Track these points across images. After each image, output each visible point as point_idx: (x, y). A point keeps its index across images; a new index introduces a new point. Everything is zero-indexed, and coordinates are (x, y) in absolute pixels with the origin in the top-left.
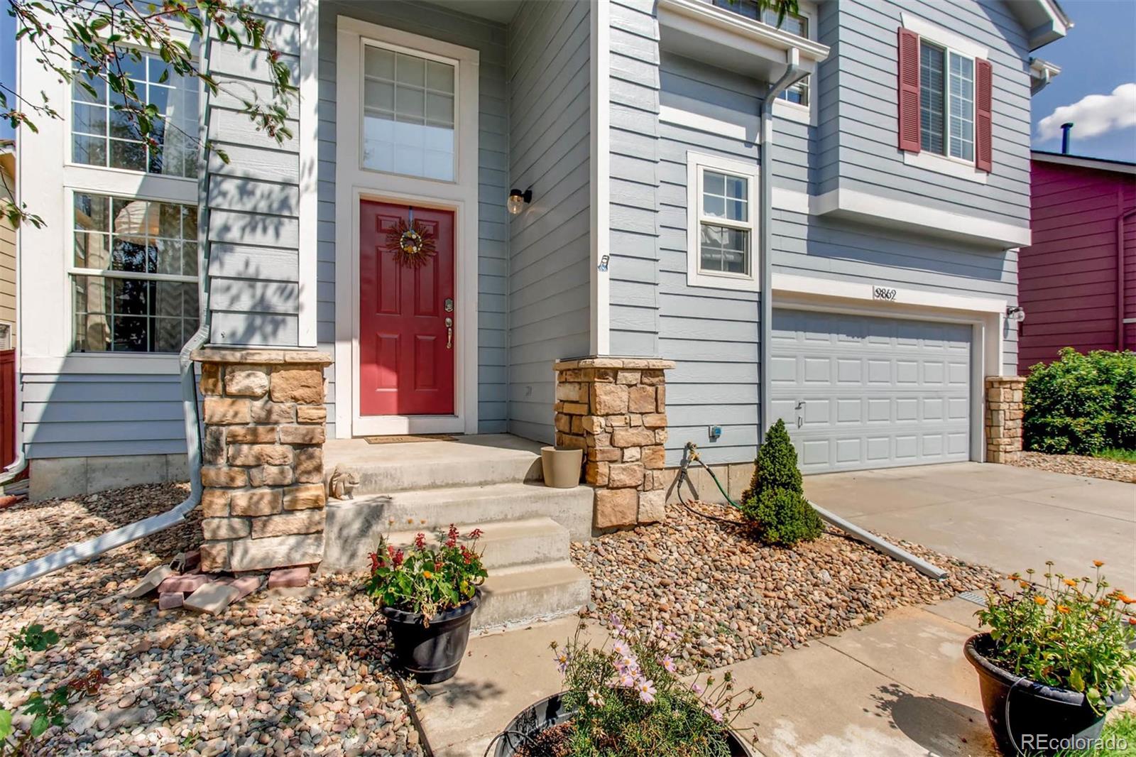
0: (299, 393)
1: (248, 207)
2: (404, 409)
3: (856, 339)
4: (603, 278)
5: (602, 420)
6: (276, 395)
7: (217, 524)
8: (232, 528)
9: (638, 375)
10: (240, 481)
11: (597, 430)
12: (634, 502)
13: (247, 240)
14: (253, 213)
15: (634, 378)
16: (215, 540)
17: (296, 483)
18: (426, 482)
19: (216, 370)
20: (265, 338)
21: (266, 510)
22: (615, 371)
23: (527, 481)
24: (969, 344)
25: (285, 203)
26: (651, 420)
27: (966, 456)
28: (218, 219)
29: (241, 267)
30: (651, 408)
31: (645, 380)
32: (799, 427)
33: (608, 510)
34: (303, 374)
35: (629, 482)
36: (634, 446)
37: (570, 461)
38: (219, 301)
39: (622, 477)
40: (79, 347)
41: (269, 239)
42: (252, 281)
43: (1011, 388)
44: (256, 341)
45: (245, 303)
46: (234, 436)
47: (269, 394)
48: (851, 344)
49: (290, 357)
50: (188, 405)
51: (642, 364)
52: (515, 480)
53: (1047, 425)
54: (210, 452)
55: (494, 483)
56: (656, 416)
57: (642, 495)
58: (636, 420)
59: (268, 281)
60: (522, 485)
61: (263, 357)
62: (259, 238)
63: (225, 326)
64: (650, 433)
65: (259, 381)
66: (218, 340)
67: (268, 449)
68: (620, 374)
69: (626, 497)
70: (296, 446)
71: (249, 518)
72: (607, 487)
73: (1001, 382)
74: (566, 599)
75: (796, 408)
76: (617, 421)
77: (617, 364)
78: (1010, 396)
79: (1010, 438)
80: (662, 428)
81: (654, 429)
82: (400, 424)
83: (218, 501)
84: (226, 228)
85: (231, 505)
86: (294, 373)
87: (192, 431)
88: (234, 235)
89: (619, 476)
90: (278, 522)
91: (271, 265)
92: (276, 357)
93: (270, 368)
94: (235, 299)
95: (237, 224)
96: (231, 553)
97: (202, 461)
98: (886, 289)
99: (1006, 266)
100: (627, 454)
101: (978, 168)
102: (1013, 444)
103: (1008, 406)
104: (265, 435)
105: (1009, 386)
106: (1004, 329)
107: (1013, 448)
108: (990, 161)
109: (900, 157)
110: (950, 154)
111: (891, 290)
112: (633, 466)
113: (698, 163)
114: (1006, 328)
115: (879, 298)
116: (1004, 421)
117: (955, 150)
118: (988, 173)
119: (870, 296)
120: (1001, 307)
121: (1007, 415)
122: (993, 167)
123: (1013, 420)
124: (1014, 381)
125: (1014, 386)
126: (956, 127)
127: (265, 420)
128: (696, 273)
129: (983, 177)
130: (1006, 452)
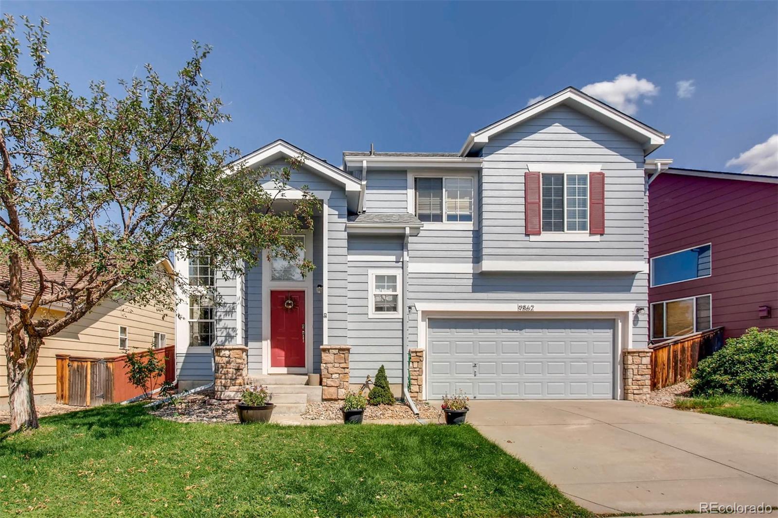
0: (236, 356)
1: (225, 310)
2: (287, 366)
3: (515, 331)
4: (325, 320)
5: (324, 365)
6: (231, 356)
7: (218, 388)
8: (221, 388)
9: (337, 351)
10: (223, 377)
11: (322, 368)
12: (336, 391)
13: (225, 318)
14: (226, 312)
15: (336, 351)
16: (218, 391)
17: (236, 379)
18: (274, 383)
19: (218, 350)
20: (229, 342)
21: (229, 385)
22: (329, 350)
23: (305, 385)
24: (612, 330)
25: (233, 308)
26: (343, 365)
27: (610, 396)
28: (218, 314)
29: (223, 325)
30: (343, 361)
31: (341, 352)
32: (475, 375)
33: (326, 393)
34: (237, 351)
35: (333, 385)
36: (336, 373)
37: (316, 377)
38: (219, 334)
39: (332, 383)
40: (191, 345)
41: (230, 318)
42: (226, 328)
43: (639, 356)
44: (227, 343)
45: (224, 334)
46: (222, 366)
47: (229, 357)
48: (512, 334)
49: (234, 347)
50: (213, 359)
51: (338, 347)
52: (302, 384)
53: (712, 381)
54: (217, 370)
55: (295, 384)
56: (345, 364)
57: (339, 390)
58: (337, 365)
59: (229, 328)
60: (304, 386)
61: (228, 347)
62: (227, 318)
63: (220, 340)
65: (227, 353)
66: (219, 343)
67: (229, 370)
68: (330, 351)
69: (333, 390)
70: (236, 369)
71: (225, 387)
72: (326, 386)
73: (629, 353)
74: (297, 411)
76: (329, 365)
77: (329, 347)
78: (640, 361)
79: (639, 385)
80: (348, 368)
81: (344, 368)
82: (284, 370)
83: (219, 381)
84: (220, 316)
85: (221, 382)
86: (235, 351)
87: (213, 364)
88: (222, 317)
89: (329, 382)
90: (232, 388)
91: (230, 324)
92: (231, 347)
93: (230, 350)
94: (222, 333)
95: (223, 314)
96: (221, 395)
97: (215, 372)
98: (527, 305)
99: (635, 283)
100: (333, 376)
101: (591, 234)
102: (642, 390)
103: (637, 366)
104: (229, 366)
105: (637, 354)
106: (634, 321)
107: (641, 392)
108: (603, 227)
109: (527, 238)
110: (568, 230)
111: (530, 305)
112: (336, 380)
113: (373, 273)
114: (636, 320)
115: (522, 310)
116: (632, 375)
117: (572, 227)
118: (602, 234)
119: (516, 310)
120: (630, 308)
121: (636, 372)
122: (607, 230)
123: (642, 375)
124: (641, 352)
125: (641, 355)
126: (572, 214)
127: (229, 362)
128: (372, 313)
129: (597, 238)
130: (634, 394)
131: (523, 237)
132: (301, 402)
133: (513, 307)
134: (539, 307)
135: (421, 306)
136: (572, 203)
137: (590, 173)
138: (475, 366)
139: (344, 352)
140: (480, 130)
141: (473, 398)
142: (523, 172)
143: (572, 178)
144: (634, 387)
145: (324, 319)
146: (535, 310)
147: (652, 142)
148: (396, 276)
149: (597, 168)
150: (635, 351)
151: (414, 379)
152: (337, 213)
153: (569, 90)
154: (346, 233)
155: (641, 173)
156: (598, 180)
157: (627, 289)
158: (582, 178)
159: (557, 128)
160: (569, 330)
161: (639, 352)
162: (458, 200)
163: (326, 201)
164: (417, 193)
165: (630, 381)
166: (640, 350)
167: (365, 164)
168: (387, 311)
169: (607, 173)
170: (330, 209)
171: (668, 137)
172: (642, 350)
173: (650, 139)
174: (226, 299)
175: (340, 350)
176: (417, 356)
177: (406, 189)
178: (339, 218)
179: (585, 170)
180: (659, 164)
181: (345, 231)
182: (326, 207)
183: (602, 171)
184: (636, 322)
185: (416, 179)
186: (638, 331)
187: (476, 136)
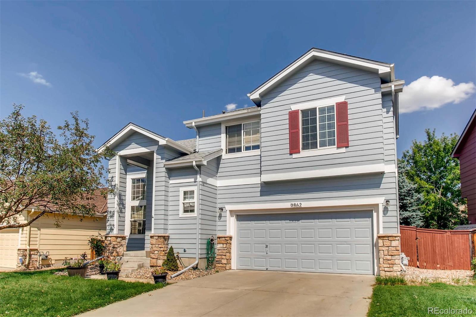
0: (113, 240)
3: (294, 222)
5: (151, 246)
6: (111, 240)
7: (105, 258)
9: (157, 237)
10: (108, 252)
12: (156, 261)
13: (110, 220)
14: (111, 216)
15: (157, 238)
17: (113, 253)
19: (106, 237)
21: (110, 256)
25: (114, 214)
27: (371, 272)
29: (109, 223)
31: (159, 238)
32: (267, 254)
33: (152, 262)
35: (155, 257)
36: (157, 251)
38: (107, 228)
39: (154, 256)
41: (112, 219)
42: (110, 225)
43: (388, 240)
44: (110, 233)
45: (110, 228)
46: (107, 246)
48: (294, 224)
49: (112, 235)
54: (105, 248)
57: (158, 260)
58: (157, 246)
59: (112, 225)
61: (110, 235)
63: (108, 231)
64: (160, 248)
65: (109, 238)
66: (107, 233)
67: (110, 248)
68: (154, 237)
70: (113, 248)
71: (108, 257)
72: (152, 258)
75: (266, 247)
76: (153, 246)
84: (108, 218)
85: (106, 255)
90: (111, 258)
91: (112, 223)
93: (111, 237)
98: (296, 203)
99: (384, 180)
100: (155, 252)
101: (338, 147)
102: (392, 268)
103: (387, 248)
104: (110, 246)
105: (387, 238)
106: (384, 211)
107: (391, 269)
108: (348, 141)
109: (291, 156)
110: (320, 147)
111: (299, 203)
112: (156, 255)
113: (182, 190)
114: (386, 210)
115: (293, 207)
116: (383, 256)
117: (323, 144)
118: (347, 147)
119: (290, 207)
120: (380, 201)
121: (386, 253)
122: (351, 144)
123: (392, 256)
124: (390, 236)
125: (390, 239)
126: (323, 135)
127: (110, 244)
128: (181, 214)
129: (343, 150)
130: (385, 271)
131: (288, 156)
132: (135, 267)
133: (287, 205)
134: (305, 204)
135: (228, 207)
136: (322, 127)
137: (336, 103)
138: (267, 247)
139: (161, 238)
140: (253, 91)
141: (266, 270)
142: (287, 112)
143: (322, 110)
144: (385, 266)
145: (152, 218)
146: (302, 206)
147: (380, 72)
148: (194, 191)
149: (341, 99)
150: (384, 235)
151: (224, 255)
152: (160, 157)
153: (312, 50)
154: (164, 168)
155: (379, 95)
156: (342, 107)
157: (377, 186)
158: (331, 108)
159: (312, 77)
160: (335, 220)
161: (388, 237)
162: (251, 136)
163: (155, 151)
164: (228, 136)
165: (381, 260)
166: (388, 235)
167: (193, 124)
168: (190, 212)
169: (349, 101)
170: (158, 156)
171: (392, 66)
172: (391, 235)
173: (378, 70)
174: (109, 210)
175: (158, 236)
176: (226, 240)
177: (221, 135)
178: (161, 160)
179: (332, 102)
180: (393, 86)
181: (164, 167)
182: (155, 154)
183: (345, 100)
184: (385, 212)
185: (226, 127)
186: (387, 219)
187: (251, 95)
